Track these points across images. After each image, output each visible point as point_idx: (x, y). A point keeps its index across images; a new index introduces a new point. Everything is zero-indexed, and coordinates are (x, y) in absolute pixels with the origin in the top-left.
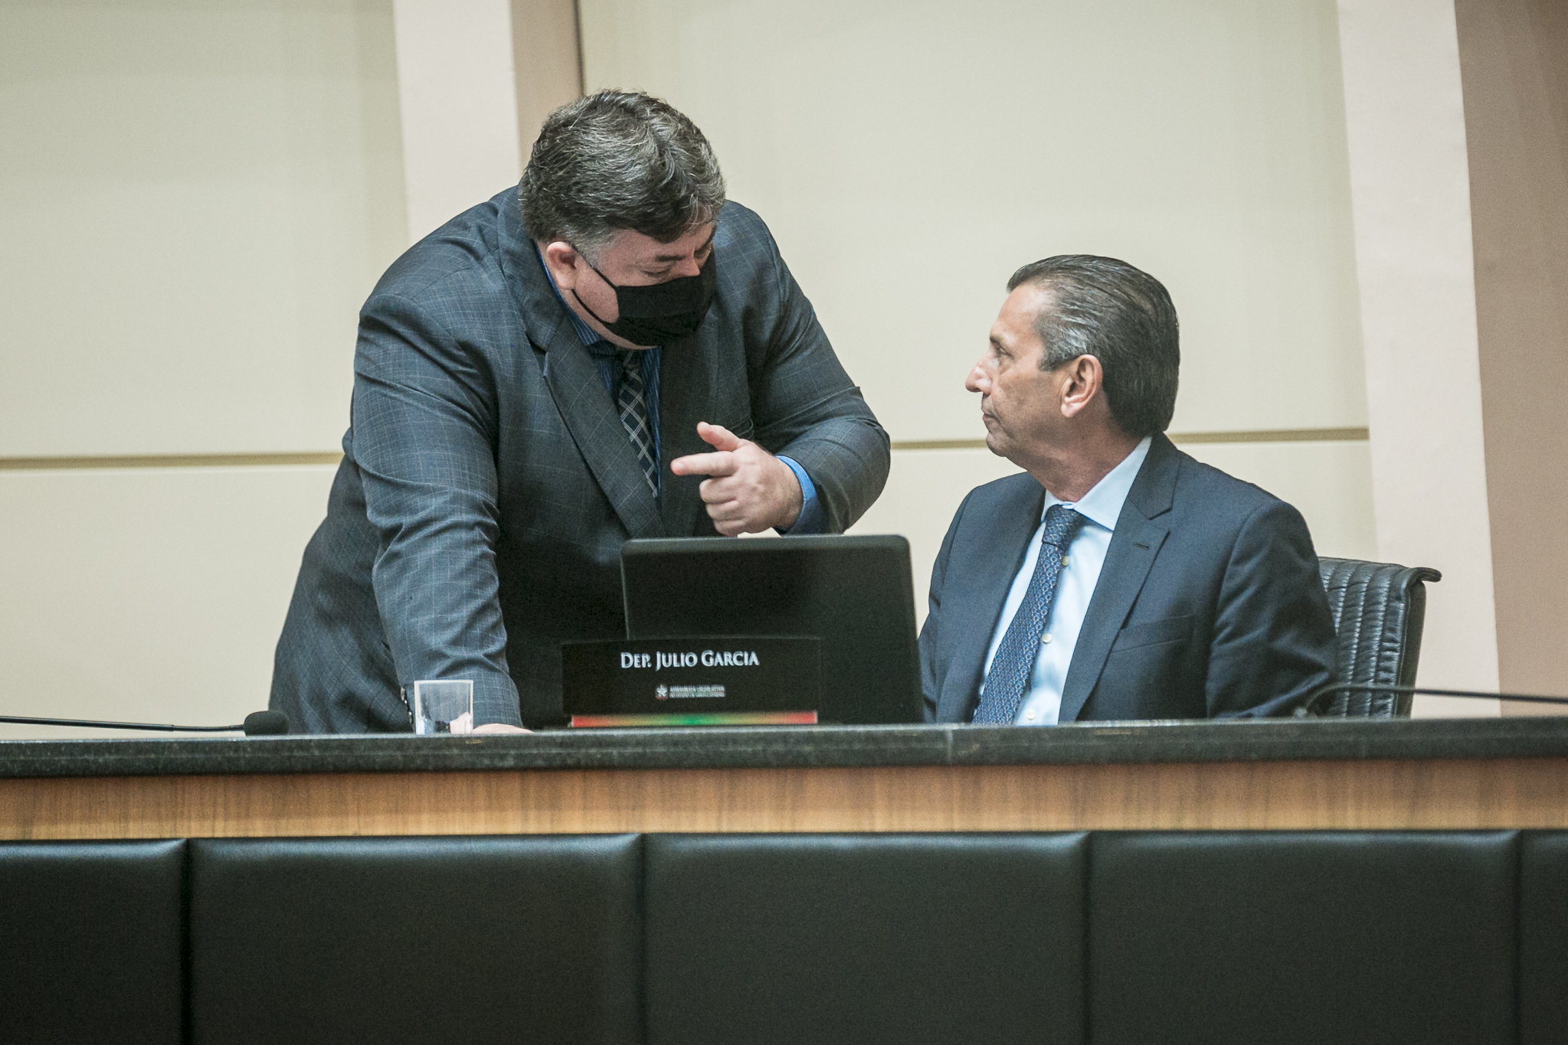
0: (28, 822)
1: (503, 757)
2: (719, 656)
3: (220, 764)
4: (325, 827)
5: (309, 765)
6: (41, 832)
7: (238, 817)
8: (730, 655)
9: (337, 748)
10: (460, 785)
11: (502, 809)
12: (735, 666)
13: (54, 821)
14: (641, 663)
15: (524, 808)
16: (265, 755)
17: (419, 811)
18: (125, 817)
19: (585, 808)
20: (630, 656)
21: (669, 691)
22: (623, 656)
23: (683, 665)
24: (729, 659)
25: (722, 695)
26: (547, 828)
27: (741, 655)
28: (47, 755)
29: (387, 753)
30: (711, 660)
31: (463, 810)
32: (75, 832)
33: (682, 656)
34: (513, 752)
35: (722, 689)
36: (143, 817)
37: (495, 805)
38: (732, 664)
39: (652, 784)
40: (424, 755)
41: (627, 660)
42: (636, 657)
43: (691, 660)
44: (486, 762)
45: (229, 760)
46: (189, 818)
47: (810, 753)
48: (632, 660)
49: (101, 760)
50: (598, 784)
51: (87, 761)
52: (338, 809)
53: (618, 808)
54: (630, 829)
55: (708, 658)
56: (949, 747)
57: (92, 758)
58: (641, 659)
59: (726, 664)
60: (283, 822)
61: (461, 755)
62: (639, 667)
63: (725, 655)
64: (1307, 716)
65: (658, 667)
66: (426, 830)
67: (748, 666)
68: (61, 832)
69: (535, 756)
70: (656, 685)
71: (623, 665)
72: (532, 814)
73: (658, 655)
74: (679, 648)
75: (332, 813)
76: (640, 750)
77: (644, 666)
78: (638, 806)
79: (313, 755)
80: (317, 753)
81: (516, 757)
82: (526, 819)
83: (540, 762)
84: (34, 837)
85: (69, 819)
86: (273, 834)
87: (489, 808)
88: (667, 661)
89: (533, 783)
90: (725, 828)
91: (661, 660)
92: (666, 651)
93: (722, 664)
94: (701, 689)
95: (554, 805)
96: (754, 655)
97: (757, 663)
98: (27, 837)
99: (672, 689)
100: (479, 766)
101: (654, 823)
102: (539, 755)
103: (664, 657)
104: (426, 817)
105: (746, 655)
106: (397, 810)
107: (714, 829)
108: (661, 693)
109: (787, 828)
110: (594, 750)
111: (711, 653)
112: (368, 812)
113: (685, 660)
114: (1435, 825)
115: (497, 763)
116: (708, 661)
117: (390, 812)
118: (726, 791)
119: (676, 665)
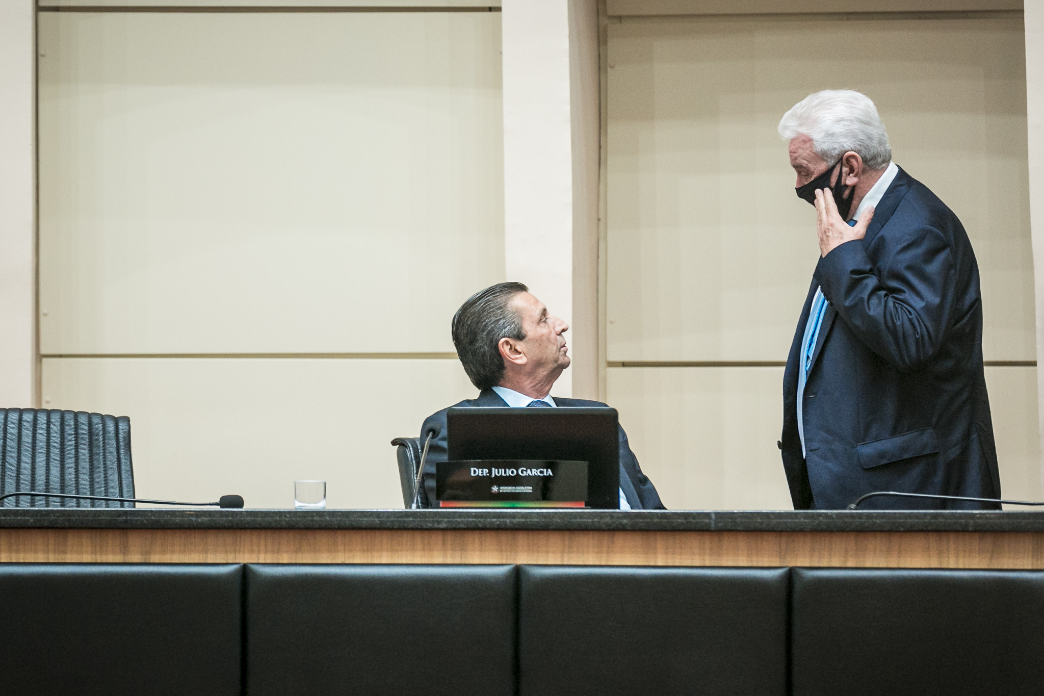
0: (148, 553)
1: (439, 523)
2: (529, 470)
3: (271, 523)
4: (324, 557)
5: (323, 525)
6: (155, 558)
7: (273, 552)
8: (536, 470)
9: (340, 516)
10: (406, 537)
11: (430, 550)
12: (539, 476)
13: (164, 552)
14: (483, 473)
15: (445, 550)
16: (298, 519)
17: (381, 550)
18: (206, 552)
19: (481, 550)
20: (476, 469)
21: (499, 489)
22: (472, 469)
23: (508, 475)
24: (535, 472)
25: (531, 491)
26: (458, 561)
27: (542, 470)
28: (167, 517)
29: (371, 518)
30: (525, 472)
31: (407, 551)
32: (176, 559)
33: (507, 470)
34: (445, 520)
35: (531, 488)
36: (216, 552)
37: (427, 548)
38: (537, 475)
39: (522, 539)
40: (392, 521)
41: (475, 472)
42: (480, 470)
43: (512, 472)
44: (430, 525)
45: (276, 521)
46: (244, 552)
47: (627, 524)
48: (477, 472)
49: (200, 520)
50: (490, 539)
51: (192, 520)
52: (332, 550)
53: (502, 551)
54: (512, 562)
55: (522, 472)
56: (713, 522)
57: (194, 519)
58: (483, 471)
59: (533, 475)
60: (300, 555)
61: (414, 521)
62: (482, 475)
63: (533, 470)
65: (493, 475)
66: (384, 561)
67: (546, 476)
68: (167, 558)
69: (459, 523)
70: (492, 485)
71: (472, 474)
72: (449, 553)
73: (493, 469)
74: (506, 466)
75: (329, 551)
76: (523, 520)
77: (485, 475)
78: (513, 549)
79: (326, 520)
80: (328, 519)
81: (447, 522)
82: (446, 556)
83: (462, 526)
84: (152, 561)
85: (173, 552)
86: (294, 562)
87: (423, 550)
88: (498, 473)
89: (450, 536)
90: (566, 562)
91: (495, 472)
92: (498, 467)
93: (531, 474)
94: (518, 488)
95: (463, 549)
96: (549, 470)
97: (551, 474)
98: (148, 561)
99: (501, 488)
100: (424, 527)
101: (522, 559)
102: (462, 522)
103: (497, 470)
104: (385, 554)
105: (545, 470)
106: (368, 550)
107: (559, 563)
108: (495, 489)
109: (603, 563)
110: (495, 520)
111: (525, 469)
112: (350, 551)
113: (509, 472)
114: (1005, 567)
115: (436, 526)
116: (522, 473)
117: (363, 550)
118: (567, 542)
119: (503, 475)
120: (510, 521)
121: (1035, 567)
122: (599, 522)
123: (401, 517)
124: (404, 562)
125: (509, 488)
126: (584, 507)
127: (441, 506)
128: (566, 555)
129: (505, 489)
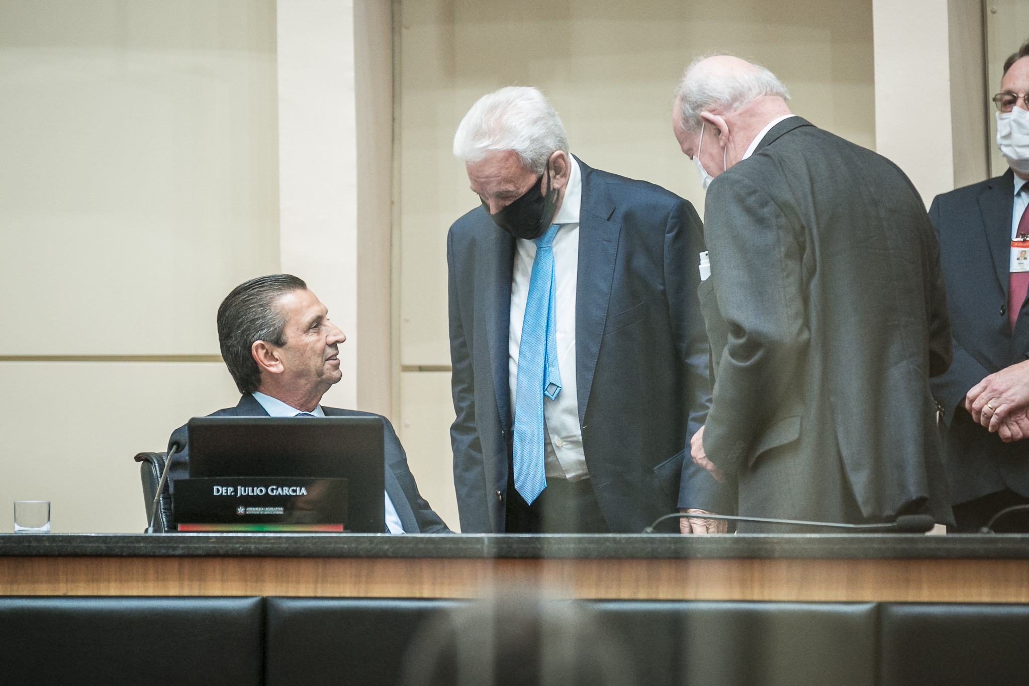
1: (174, 549)
2: (280, 489)
4: (43, 589)
8: (287, 489)
9: (62, 542)
10: (137, 566)
11: (165, 580)
12: (291, 495)
14: (227, 492)
15: (181, 579)
16: (13, 545)
17: (109, 580)
19: (222, 580)
20: (220, 488)
21: (246, 511)
22: (215, 488)
23: (255, 494)
24: (286, 491)
25: (282, 513)
26: (196, 593)
27: (295, 488)
29: (97, 544)
30: (275, 491)
31: (138, 581)
33: (255, 489)
35: (282, 509)
37: (161, 578)
38: (288, 494)
39: (269, 567)
40: (120, 548)
41: (218, 491)
42: (224, 489)
43: (261, 491)
44: (163, 551)
47: (388, 550)
48: (220, 491)
50: (232, 566)
52: (53, 579)
53: (246, 581)
54: (257, 593)
55: (272, 490)
56: (485, 548)
58: (227, 490)
59: (284, 494)
60: (15, 587)
61: (146, 548)
62: (226, 494)
63: (284, 488)
64: (652, 532)
65: (239, 495)
66: (112, 593)
67: (299, 495)
69: (197, 548)
70: (237, 506)
71: (215, 494)
72: (186, 583)
73: (239, 488)
74: (253, 485)
75: (49, 581)
76: (270, 546)
77: (229, 494)
78: (259, 579)
80: (47, 544)
81: (183, 548)
82: (182, 587)
83: (200, 552)
86: (8, 594)
87: (157, 579)
88: (245, 492)
89: (187, 564)
90: (319, 594)
91: (241, 491)
92: (244, 486)
93: (281, 494)
94: (267, 509)
95: (202, 579)
96: (303, 489)
97: (305, 494)
99: (248, 509)
101: (270, 590)
103: (243, 489)
104: (113, 585)
105: (298, 489)
106: (94, 580)
107: (312, 594)
108: (241, 510)
109: (362, 595)
110: (238, 545)
111: (274, 487)
112: (73, 582)
113: (257, 491)
114: (816, 599)
115: (171, 552)
116: (273, 492)
117: (88, 581)
118: (320, 570)
119: (250, 494)
120: (256, 547)
121: (850, 599)
122: (356, 548)
123: (131, 542)
124: (135, 594)
125: (257, 509)
126: (342, 530)
127: (179, 529)
128: (319, 585)
129: (252, 510)
